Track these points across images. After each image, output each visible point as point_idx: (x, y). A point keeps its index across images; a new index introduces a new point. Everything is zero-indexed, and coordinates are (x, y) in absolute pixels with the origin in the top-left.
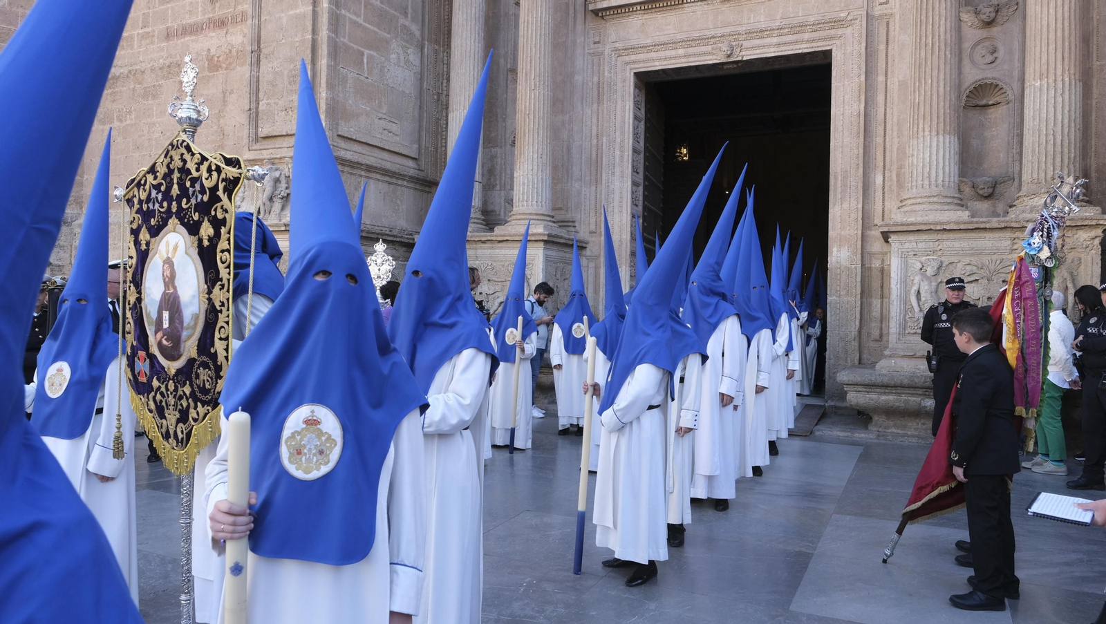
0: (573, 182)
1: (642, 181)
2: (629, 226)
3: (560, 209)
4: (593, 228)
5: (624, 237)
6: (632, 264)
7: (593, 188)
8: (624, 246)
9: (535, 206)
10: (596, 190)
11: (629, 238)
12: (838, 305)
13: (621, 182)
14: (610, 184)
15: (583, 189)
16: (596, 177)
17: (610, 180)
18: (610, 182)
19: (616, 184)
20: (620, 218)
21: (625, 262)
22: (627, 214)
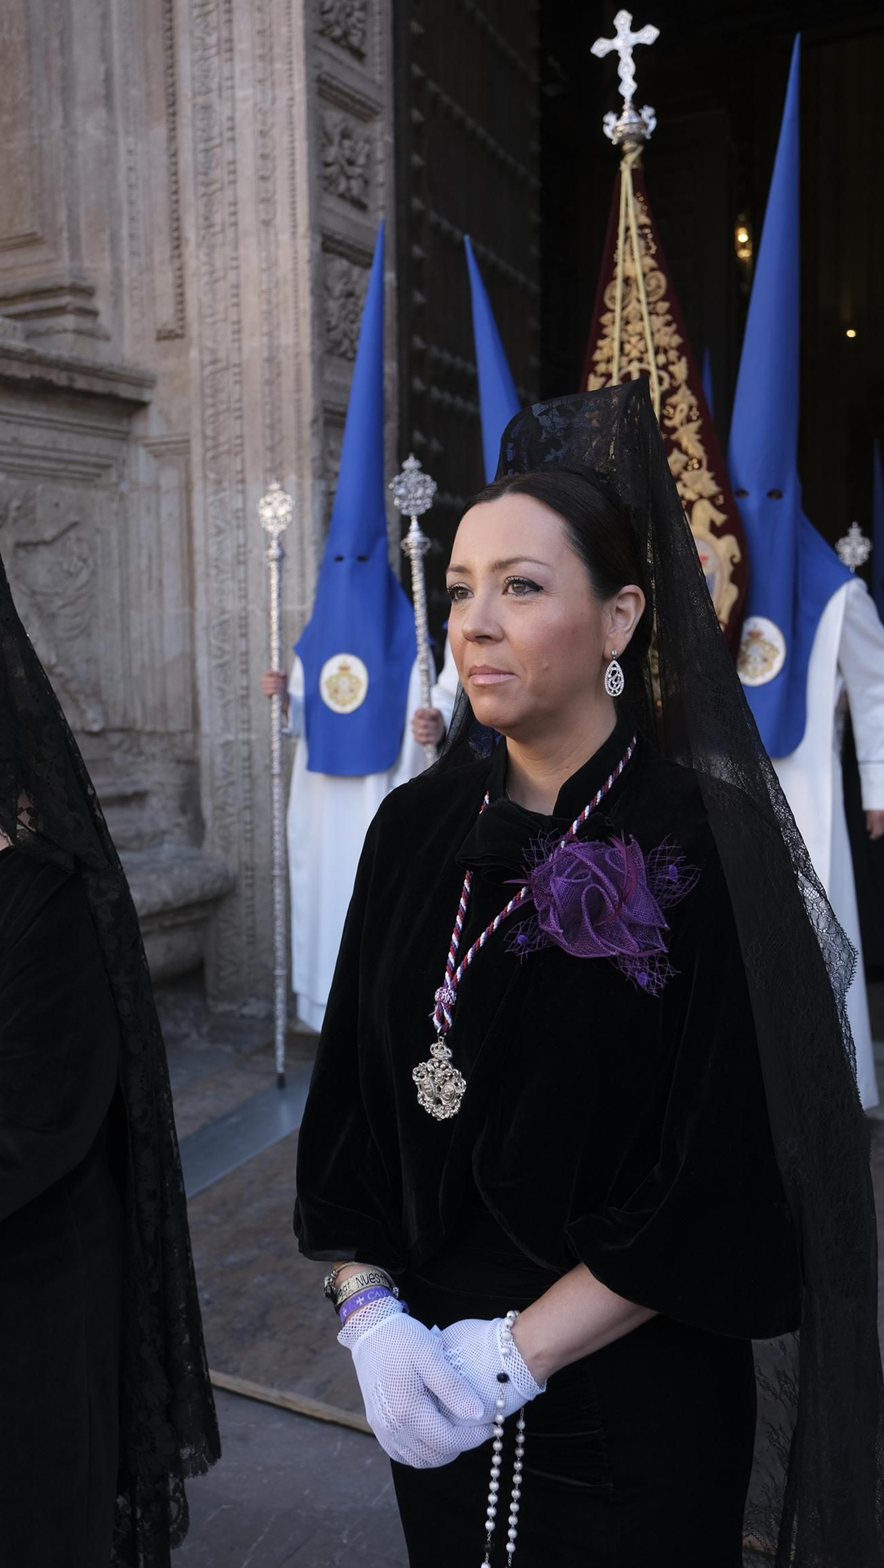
0: (78, 113)
1: (385, 98)
2: (305, 286)
3: (31, 241)
4: (165, 314)
5: (286, 338)
7: (160, 131)
8: (288, 382)
10: (172, 138)
11: (306, 345)
13: (261, 81)
14: (214, 96)
15: (121, 139)
16: (170, 80)
17: (216, 80)
18: (214, 84)
19: (240, 94)
20: (264, 254)
21: (293, 457)
22: (294, 234)
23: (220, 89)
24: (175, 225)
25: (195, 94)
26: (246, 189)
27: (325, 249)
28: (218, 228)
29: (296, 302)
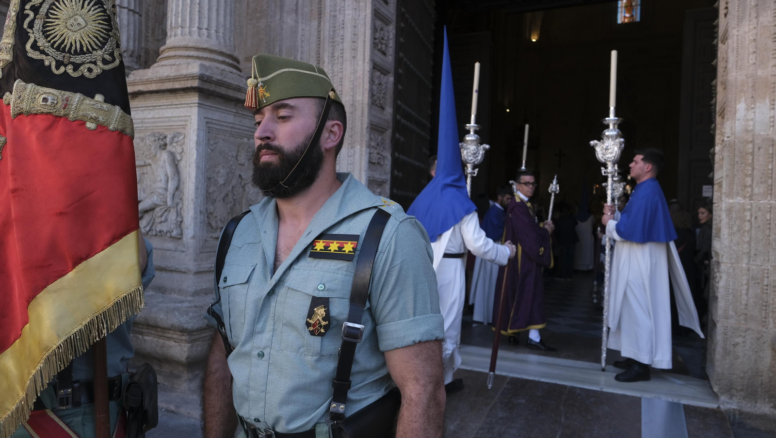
0: (285, 15)
1: (393, 18)
2: (367, 80)
5: (359, 98)
6: (373, 144)
7: (315, 23)
9: (196, 36)
10: (319, 26)
12: (748, 214)
13: (355, 9)
14: (338, 12)
15: (300, 25)
16: (320, 6)
17: (339, 7)
18: (338, 9)
19: (347, 12)
20: (352, 68)
21: (359, 139)
22: (364, 62)
23: (340, 10)
24: (318, 56)
25: (331, 11)
26: (347, 45)
27: (374, 68)
28: (336, 58)
29: (363, 85)
